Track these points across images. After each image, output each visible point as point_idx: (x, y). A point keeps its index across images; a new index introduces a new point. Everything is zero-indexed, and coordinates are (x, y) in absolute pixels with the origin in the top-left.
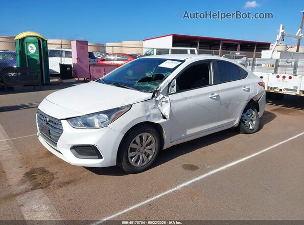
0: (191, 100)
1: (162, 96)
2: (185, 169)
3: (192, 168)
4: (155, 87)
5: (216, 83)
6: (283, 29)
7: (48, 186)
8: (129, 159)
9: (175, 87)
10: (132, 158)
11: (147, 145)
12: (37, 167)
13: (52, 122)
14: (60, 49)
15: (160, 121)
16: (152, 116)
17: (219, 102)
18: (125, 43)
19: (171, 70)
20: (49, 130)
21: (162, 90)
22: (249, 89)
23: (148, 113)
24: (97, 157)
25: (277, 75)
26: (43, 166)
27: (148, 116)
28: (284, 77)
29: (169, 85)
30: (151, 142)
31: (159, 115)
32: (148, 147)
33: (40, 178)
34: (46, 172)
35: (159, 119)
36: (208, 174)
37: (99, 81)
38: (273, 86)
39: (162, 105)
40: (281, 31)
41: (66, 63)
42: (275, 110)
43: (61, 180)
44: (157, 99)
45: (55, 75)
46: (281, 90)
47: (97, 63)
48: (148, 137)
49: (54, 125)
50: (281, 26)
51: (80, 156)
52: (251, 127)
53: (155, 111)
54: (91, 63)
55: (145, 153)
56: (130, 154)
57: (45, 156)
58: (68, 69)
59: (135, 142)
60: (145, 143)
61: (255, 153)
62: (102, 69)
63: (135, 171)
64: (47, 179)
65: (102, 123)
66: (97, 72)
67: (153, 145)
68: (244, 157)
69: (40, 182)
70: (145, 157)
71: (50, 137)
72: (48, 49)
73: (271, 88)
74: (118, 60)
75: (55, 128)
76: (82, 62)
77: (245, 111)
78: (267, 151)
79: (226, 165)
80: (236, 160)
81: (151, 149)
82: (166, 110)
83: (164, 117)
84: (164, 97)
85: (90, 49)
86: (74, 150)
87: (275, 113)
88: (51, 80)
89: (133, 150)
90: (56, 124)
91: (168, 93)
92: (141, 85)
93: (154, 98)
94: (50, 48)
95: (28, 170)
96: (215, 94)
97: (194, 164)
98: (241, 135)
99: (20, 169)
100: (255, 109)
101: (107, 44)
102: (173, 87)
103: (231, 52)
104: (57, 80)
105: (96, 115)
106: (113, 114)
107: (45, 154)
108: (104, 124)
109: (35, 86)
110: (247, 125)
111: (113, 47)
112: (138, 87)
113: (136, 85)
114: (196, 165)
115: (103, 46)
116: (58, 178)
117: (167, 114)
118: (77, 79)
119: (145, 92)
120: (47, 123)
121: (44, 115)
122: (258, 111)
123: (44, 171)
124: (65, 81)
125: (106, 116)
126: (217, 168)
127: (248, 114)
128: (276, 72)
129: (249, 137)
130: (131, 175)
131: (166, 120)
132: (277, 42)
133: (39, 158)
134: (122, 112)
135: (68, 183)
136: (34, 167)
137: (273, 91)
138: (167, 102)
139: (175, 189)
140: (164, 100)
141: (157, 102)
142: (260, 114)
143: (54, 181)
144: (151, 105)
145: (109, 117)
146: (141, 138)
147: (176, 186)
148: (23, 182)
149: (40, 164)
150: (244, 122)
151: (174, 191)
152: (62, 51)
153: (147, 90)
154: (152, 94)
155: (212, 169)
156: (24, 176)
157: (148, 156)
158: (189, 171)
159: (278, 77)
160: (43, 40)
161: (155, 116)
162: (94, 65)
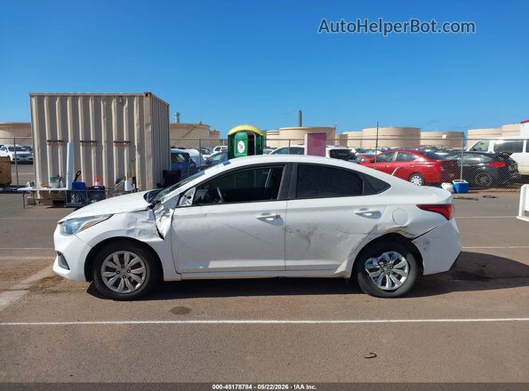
0: (216, 219)
3: (182, 311)
9: (191, 199)
10: (109, 278)
11: (132, 268)
15: (153, 240)
16: (137, 231)
17: (281, 227)
21: (165, 201)
22: (375, 214)
23: (132, 227)
27: (131, 231)
29: (182, 195)
30: (138, 265)
31: (151, 231)
32: (134, 271)
35: (150, 237)
39: (160, 220)
44: (156, 211)
48: (131, 258)
52: (387, 286)
53: (148, 226)
56: (105, 273)
59: (111, 260)
60: (127, 265)
67: (141, 271)
70: (128, 283)
74: (398, 161)
82: (164, 225)
84: (166, 210)
89: (110, 269)
91: (176, 205)
93: (151, 210)
96: (273, 215)
106: (84, 222)
131: (161, 239)
134: (95, 222)
140: (166, 213)
141: (155, 215)
144: (142, 217)
146: (121, 256)
150: (367, 273)
160: (257, 137)
161: (143, 232)
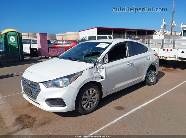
0: (117, 67)
1: (100, 65)
2: (117, 110)
3: (121, 108)
4: (95, 60)
5: (130, 55)
6: (165, 21)
7: (32, 126)
8: (83, 105)
9: (107, 59)
10: (84, 105)
11: (93, 96)
12: (23, 114)
13: (33, 85)
14: (29, 39)
15: (100, 80)
16: (95, 78)
17: (133, 67)
18: (68, 33)
19: (104, 49)
20: (31, 90)
21: (100, 61)
22: (149, 58)
23: (93, 76)
24: (63, 105)
25: (163, 49)
26: (27, 113)
27: (93, 78)
28: (168, 50)
29: (104, 58)
30: (95, 94)
31: (99, 76)
32: (94, 97)
33: (26, 121)
34: (29, 117)
35: (99, 79)
36: (131, 112)
37: (59, 57)
38: (162, 56)
39: (100, 70)
40: (164, 23)
41: (33, 47)
42: (164, 70)
43: (40, 121)
44: (97, 67)
45: (27, 55)
46: (166, 58)
47: (53, 47)
48: (93, 91)
49: (34, 87)
50: (164, 20)
51: (52, 105)
52: (152, 81)
53: (97, 74)
54: (49, 46)
55: (92, 101)
56: (83, 103)
57: (27, 106)
58: (35, 51)
59: (85, 95)
60: (91, 95)
61: (157, 97)
62: (56, 50)
63: (86, 113)
64: (31, 121)
65: (64, 84)
66: (53, 52)
67: (96, 96)
68: (151, 100)
69: (26, 124)
70: (92, 104)
71: (32, 94)
72: (23, 39)
73: (161, 57)
74: (65, 44)
75: (35, 88)
76: (44, 46)
77: (148, 72)
78: (164, 95)
79: (141, 105)
80: (146, 102)
81: (95, 98)
82: (103, 73)
83: (102, 78)
84: (101, 66)
85: (48, 38)
86: (48, 102)
87: (164, 72)
88: (25, 58)
89: (85, 100)
90: (35, 86)
91: (103, 63)
92: (86, 59)
93: (95, 67)
94: (23, 38)
95: (18, 116)
96: (131, 62)
97: (121, 106)
98: (146, 86)
99: (12, 116)
100: (154, 70)
101: (57, 35)
102: (106, 59)
103: (133, 36)
104: (28, 58)
105: (61, 79)
106: (72, 77)
107: (27, 105)
108: (66, 85)
109: (15, 62)
110: (150, 80)
111: (62, 36)
112: (85, 60)
113: (83, 59)
114: (123, 106)
115: (55, 36)
116: (38, 120)
117: (104, 76)
118: (41, 57)
119: (89, 63)
120: (29, 86)
121: (26, 80)
122: (155, 71)
123: (28, 117)
124: (33, 58)
125: (67, 79)
126: (136, 108)
127: (149, 74)
128: (162, 47)
129: (152, 87)
130: (84, 115)
131: (103, 80)
132: (161, 30)
133: (24, 108)
134: (77, 76)
135: (45, 123)
136: (21, 114)
137: (162, 59)
138: (103, 68)
139: (113, 122)
140: (101, 67)
141: (97, 69)
142: (157, 73)
143: (36, 122)
144: (94, 71)
145: (70, 80)
146: (89, 91)
147: (113, 121)
148: (15, 124)
149: (25, 112)
150: (148, 78)
151: (112, 124)
152: (31, 40)
153: (90, 62)
154: (94, 64)
155: (133, 108)
156: (16, 121)
157: (93, 103)
158: (119, 111)
159: (164, 50)
160: (19, 34)
161: (97, 77)
162: (51, 48)
